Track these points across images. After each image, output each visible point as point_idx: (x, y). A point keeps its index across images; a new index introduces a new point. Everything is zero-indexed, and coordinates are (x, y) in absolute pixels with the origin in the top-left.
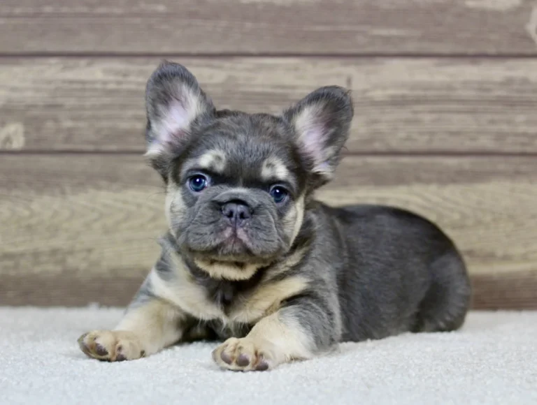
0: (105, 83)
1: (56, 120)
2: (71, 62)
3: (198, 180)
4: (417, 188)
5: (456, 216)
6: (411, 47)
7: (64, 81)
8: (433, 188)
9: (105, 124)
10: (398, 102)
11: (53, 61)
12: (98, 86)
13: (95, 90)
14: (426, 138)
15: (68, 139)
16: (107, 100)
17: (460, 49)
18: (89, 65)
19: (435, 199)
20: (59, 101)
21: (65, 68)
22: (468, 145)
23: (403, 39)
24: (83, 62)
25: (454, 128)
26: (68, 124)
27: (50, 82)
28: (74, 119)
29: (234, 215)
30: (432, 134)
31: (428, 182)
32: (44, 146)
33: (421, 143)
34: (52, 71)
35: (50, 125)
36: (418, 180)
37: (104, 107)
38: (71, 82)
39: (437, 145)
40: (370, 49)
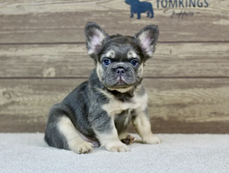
0: (83, 53)
1: (66, 66)
2: (71, 46)
3: (107, 61)
4: (196, 90)
5: (210, 100)
6: (193, 39)
7: (69, 53)
8: (202, 89)
9: (83, 68)
10: (188, 59)
11: (65, 45)
12: (81, 54)
13: (80, 55)
14: (199, 72)
15: (71, 73)
16: (84, 59)
17: (211, 39)
18: (78, 46)
19: (203, 94)
20: (67, 59)
21: (69, 48)
22: (214, 74)
23: (190, 36)
24: (75, 46)
25: (209, 68)
26: (70, 68)
27: (64, 53)
28: (72, 66)
29: (120, 72)
30: (201, 70)
31: (200, 87)
32: (62, 76)
33: (197, 74)
34: (64, 49)
35: (64, 68)
36: (196, 87)
37: (83, 61)
38: (72, 53)
39: (203, 74)
40: (178, 40)
